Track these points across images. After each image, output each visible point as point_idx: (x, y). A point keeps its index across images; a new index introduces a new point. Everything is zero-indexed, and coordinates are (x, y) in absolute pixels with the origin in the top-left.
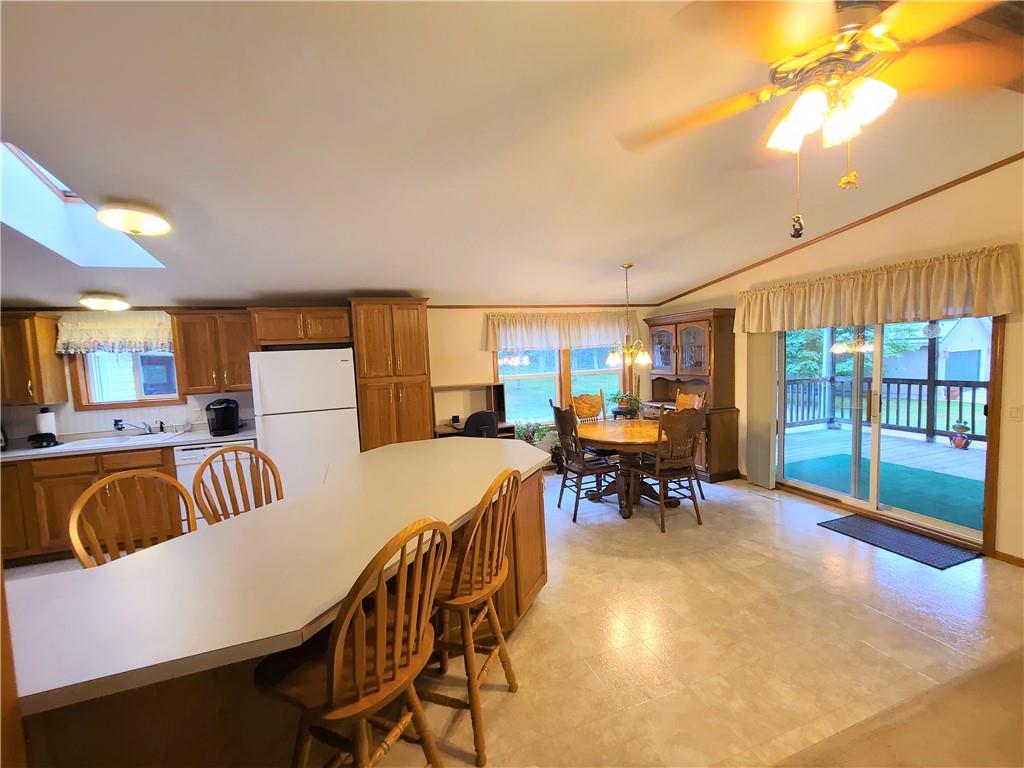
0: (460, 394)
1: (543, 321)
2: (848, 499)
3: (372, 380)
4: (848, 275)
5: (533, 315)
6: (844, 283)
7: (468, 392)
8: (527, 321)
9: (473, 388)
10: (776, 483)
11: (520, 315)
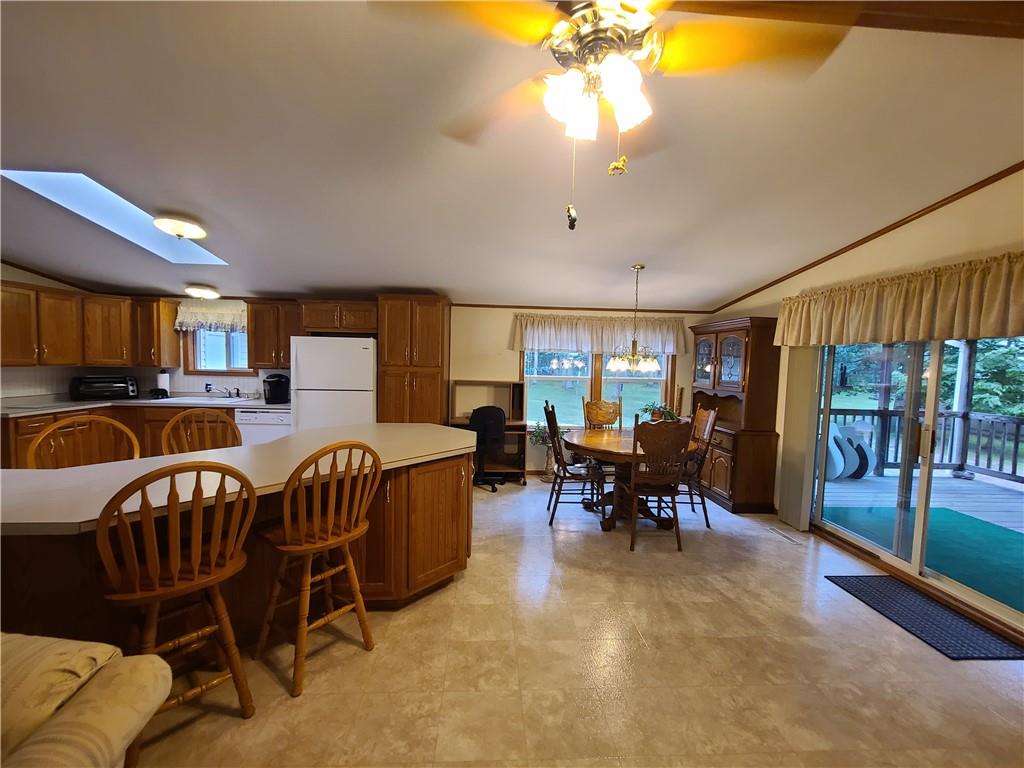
0: (485, 389)
1: (573, 324)
2: (887, 557)
3: (390, 368)
4: (893, 279)
5: (563, 318)
6: (888, 290)
7: (492, 389)
8: (557, 323)
9: (498, 385)
10: (811, 524)
11: (549, 317)
